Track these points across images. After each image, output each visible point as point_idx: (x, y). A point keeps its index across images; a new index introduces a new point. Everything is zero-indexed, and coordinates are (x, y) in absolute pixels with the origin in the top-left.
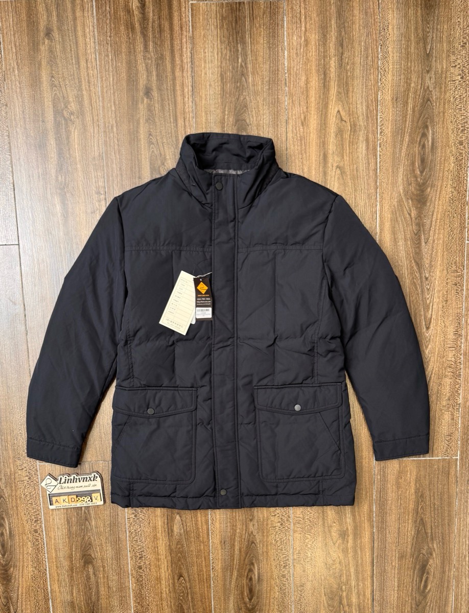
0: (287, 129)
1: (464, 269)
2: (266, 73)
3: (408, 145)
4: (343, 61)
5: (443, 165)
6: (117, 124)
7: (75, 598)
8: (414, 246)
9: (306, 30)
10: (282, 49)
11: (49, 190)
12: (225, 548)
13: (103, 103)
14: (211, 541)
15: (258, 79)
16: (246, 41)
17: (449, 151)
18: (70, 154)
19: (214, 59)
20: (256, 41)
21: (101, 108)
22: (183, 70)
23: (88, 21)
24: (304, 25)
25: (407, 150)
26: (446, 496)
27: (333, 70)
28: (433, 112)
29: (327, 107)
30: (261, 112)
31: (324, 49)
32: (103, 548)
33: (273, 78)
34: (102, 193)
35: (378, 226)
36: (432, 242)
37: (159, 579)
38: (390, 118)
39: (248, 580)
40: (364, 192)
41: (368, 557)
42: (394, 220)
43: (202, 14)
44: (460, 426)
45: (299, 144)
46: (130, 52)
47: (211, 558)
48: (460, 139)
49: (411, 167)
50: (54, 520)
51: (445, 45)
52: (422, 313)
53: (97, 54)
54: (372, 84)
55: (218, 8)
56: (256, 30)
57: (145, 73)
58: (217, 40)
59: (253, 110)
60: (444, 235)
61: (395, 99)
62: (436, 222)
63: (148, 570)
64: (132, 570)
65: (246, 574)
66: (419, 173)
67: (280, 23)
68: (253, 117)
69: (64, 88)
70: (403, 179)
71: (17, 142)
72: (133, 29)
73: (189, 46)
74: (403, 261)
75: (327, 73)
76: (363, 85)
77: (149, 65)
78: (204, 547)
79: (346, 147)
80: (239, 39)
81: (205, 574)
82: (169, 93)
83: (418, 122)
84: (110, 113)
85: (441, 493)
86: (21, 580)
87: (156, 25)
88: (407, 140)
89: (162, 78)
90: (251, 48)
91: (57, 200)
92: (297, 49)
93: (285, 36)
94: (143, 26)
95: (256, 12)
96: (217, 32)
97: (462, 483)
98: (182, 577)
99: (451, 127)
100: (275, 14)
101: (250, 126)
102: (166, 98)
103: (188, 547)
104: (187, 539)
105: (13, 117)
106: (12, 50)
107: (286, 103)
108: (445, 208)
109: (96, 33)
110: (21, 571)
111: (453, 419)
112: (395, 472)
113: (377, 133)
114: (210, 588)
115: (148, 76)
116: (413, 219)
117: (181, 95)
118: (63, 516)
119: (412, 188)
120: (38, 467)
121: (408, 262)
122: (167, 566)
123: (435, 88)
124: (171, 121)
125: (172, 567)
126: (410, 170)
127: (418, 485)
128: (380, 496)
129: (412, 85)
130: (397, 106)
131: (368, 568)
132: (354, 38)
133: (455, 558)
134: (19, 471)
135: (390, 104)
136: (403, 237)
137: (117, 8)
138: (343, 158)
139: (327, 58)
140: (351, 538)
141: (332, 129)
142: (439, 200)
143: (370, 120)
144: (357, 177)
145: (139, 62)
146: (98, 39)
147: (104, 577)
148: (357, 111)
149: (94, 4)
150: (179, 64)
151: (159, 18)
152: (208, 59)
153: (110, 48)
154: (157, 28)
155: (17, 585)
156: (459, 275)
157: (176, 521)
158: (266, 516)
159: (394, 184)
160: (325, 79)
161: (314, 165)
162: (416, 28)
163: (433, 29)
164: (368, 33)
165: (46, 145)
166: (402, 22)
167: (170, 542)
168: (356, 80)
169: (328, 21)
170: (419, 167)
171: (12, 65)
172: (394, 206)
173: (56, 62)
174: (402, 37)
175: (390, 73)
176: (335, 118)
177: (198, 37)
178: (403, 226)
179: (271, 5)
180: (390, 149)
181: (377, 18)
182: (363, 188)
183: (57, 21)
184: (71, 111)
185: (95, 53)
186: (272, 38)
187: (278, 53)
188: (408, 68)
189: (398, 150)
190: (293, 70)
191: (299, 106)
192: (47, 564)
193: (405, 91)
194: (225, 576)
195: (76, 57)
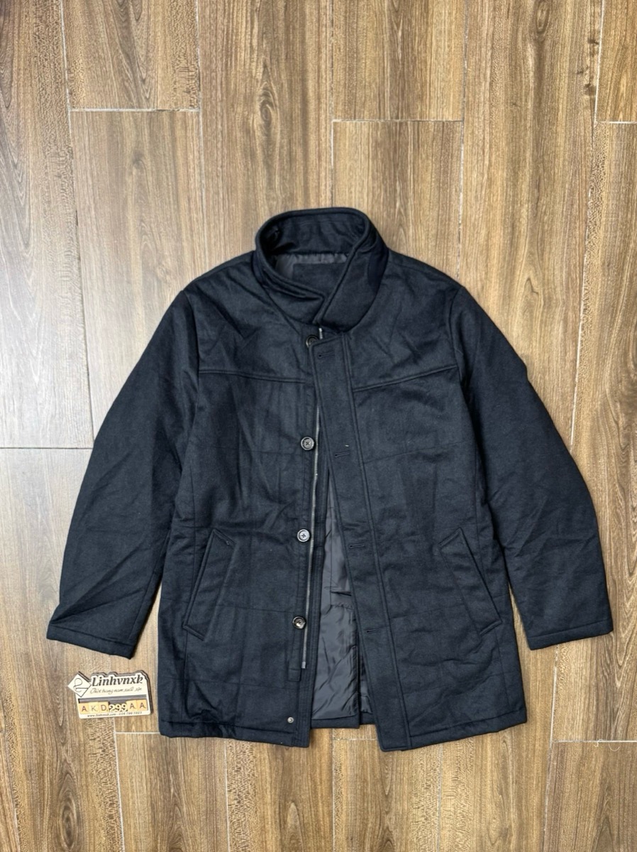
2: (432, 224)
3: (621, 327)
4: (539, 209)
8: (619, 465)
9: (490, 165)
10: (456, 191)
12: (352, 846)
13: (210, 260)
14: (334, 837)
15: (421, 232)
16: (407, 177)
19: (363, 201)
20: (422, 178)
23: (192, 143)
24: (488, 157)
25: (618, 336)
27: (524, 221)
29: (514, 273)
31: (514, 191)
32: (196, 840)
33: (441, 230)
38: (599, 291)
40: (558, 391)
42: (595, 430)
43: (349, 138)
46: (248, 189)
49: (622, 359)
50: (134, 803)
52: (625, 554)
53: (204, 190)
54: (576, 243)
55: (371, 130)
56: (422, 163)
58: (368, 175)
61: (606, 264)
66: (632, 366)
67: (456, 153)
69: (157, 237)
70: (610, 375)
71: (93, 310)
72: (253, 155)
73: (329, 182)
74: (603, 485)
75: (516, 226)
76: (564, 243)
77: (274, 208)
78: (325, 844)
79: (536, 329)
80: (397, 174)
85: (634, 786)
87: (285, 153)
88: (619, 321)
90: (414, 188)
92: (476, 192)
93: (462, 172)
94: (268, 154)
95: (422, 137)
96: (368, 164)
100: (449, 140)
103: (305, 842)
104: (304, 834)
106: (87, 181)
107: (458, 267)
109: (203, 160)
112: (577, 757)
113: (580, 310)
116: (621, 429)
118: (145, 799)
119: (623, 387)
120: (115, 737)
121: (610, 486)
126: (621, 363)
127: (604, 774)
129: (632, 245)
130: (609, 274)
132: (556, 178)
134: (91, 742)
135: (600, 270)
136: (606, 452)
137: (232, 127)
138: (532, 344)
139: (517, 204)
141: (518, 304)
143: (571, 293)
144: (549, 371)
145: (260, 203)
146: (205, 169)
148: (554, 280)
149: (201, 119)
151: (290, 142)
152: (355, 202)
153: (221, 182)
154: (286, 155)
157: (290, 810)
158: (406, 809)
160: (513, 233)
164: (576, 171)
165: (132, 315)
166: (623, 157)
167: (282, 836)
168: (554, 237)
169: (522, 153)
170: (633, 358)
171: (87, 202)
172: (596, 411)
173: (147, 199)
174: (621, 178)
175: (602, 227)
176: (523, 289)
177: (342, 170)
178: (607, 437)
179: (443, 127)
180: (595, 333)
181: (589, 150)
182: (556, 386)
183: (150, 143)
184: (166, 269)
185: (201, 190)
186: (444, 174)
187: (450, 196)
188: (626, 221)
189: (606, 335)
190: (470, 220)
191: (476, 271)
193: (620, 254)
195: (175, 194)
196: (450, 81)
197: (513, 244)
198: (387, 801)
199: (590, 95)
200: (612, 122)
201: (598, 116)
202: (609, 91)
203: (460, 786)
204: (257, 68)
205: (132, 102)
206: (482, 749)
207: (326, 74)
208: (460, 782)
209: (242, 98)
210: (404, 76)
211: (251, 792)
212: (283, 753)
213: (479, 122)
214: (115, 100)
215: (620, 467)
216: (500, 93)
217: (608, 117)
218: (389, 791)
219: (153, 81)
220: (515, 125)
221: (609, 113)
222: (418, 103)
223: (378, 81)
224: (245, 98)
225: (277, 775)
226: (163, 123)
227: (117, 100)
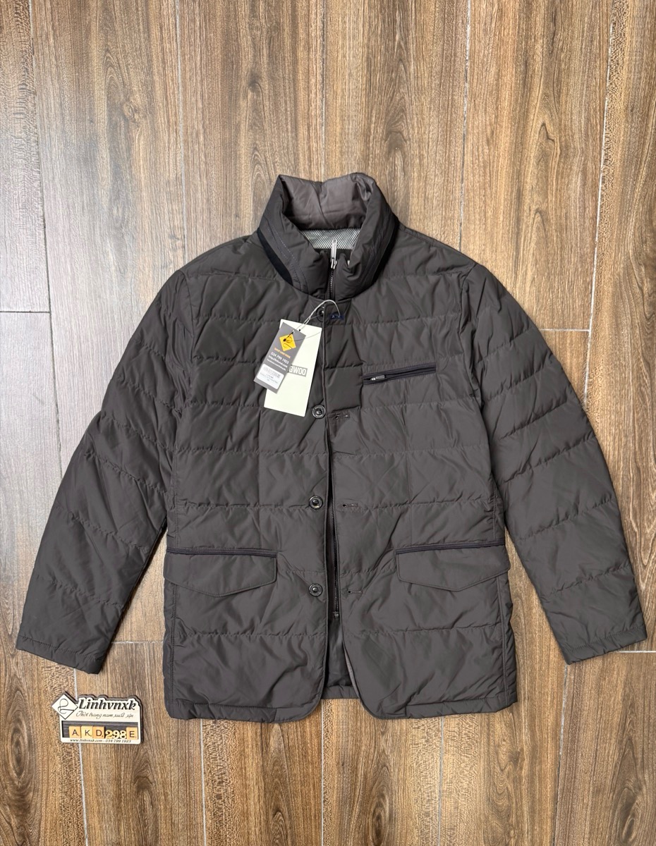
0: (464, 148)
2: (436, 60)
3: (646, 181)
4: (556, 45)
6: (205, 130)
7: (123, 838)
8: (644, 337)
10: (463, 22)
11: (98, 229)
12: (344, 772)
13: (184, 96)
14: (323, 762)
15: (424, 68)
16: (409, 6)
18: (131, 174)
19: (359, 33)
20: (424, 8)
21: (181, 104)
22: (309, 49)
25: (643, 190)
27: (538, 58)
29: (527, 116)
30: (427, 120)
31: (527, 25)
32: (165, 767)
33: (446, 68)
34: (180, 237)
35: (592, 303)
37: (245, 814)
38: (621, 139)
39: (375, 818)
40: (575, 251)
42: (617, 297)
45: (481, 172)
46: (228, 17)
47: (323, 786)
49: (648, 216)
53: (178, 17)
54: (596, 83)
57: (251, 51)
59: (415, 116)
61: (630, 109)
63: (230, 801)
64: (207, 801)
65: (372, 810)
68: (413, 128)
69: (124, 69)
70: (634, 234)
71: (51, 152)
73: (320, 10)
74: (627, 359)
75: (530, 64)
76: (583, 84)
77: (258, 39)
78: (313, 770)
79: (552, 181)
80: (397, 3)
81: (313, 809)
82: (287, 84)
84: (195, 112)
86: (43, 810)
88: (645, 173)
89: (276, 59)
90: (416, 19)
91: (110, 246)
92: (485, 24)
98: (280, 811)
101: (408, 142)
102: (282, 91)
103: (291, 769)
105: (45, 111)
106: (45, 4)
107: (465, 108)
110: (44, 798)
112: (596, 670)
113: (600, 161)
114: (320, 828)
115: (255, 56)
116: (646, 295)
117: (304, 89)
119: (648, 249)
122: (259, 796)
124: (287, 129)
125: (265, 797)
126: (647, 220)
127: (628, 689)
128: (572, 703)
130: (633, 120)
132: (575, 10)
135: (622, 115)
136: (629, 322)
138: (547, 197)
139: (531, 39)
140: (526, 763)
141: (532, 152)
143: (591, 141)
144: (566, 229)
145: (242, 32)
147: (165, 808)
148: (571, 125)
150: (304, 39)
152: (350, 33)
153: (198, 8)
155: (38, 818)
157: (274, 731)
158: (405, 729)
159: (621, 240)
160: (527, 72)
161: (502, 207)
165: (95, 159)
167: (263, 762)
168: (573, 77)
171: (45, 28)
172: (619, 275)
173: (114, 26)
174: (646, 12)
175: (625, 67)
176: (538, 135)
178: (630, 305)
180: (618, 188)
182: (574, 245)
184: (135, 107)
185: (175, 16)
187: (456, 29)
189: (630, 189)
190: (479, 56)
191: (485, 114)
192: (83, 789)
193: (645, 97)
194: (342, 812)
195: (145, 20)
215: (644, 339)
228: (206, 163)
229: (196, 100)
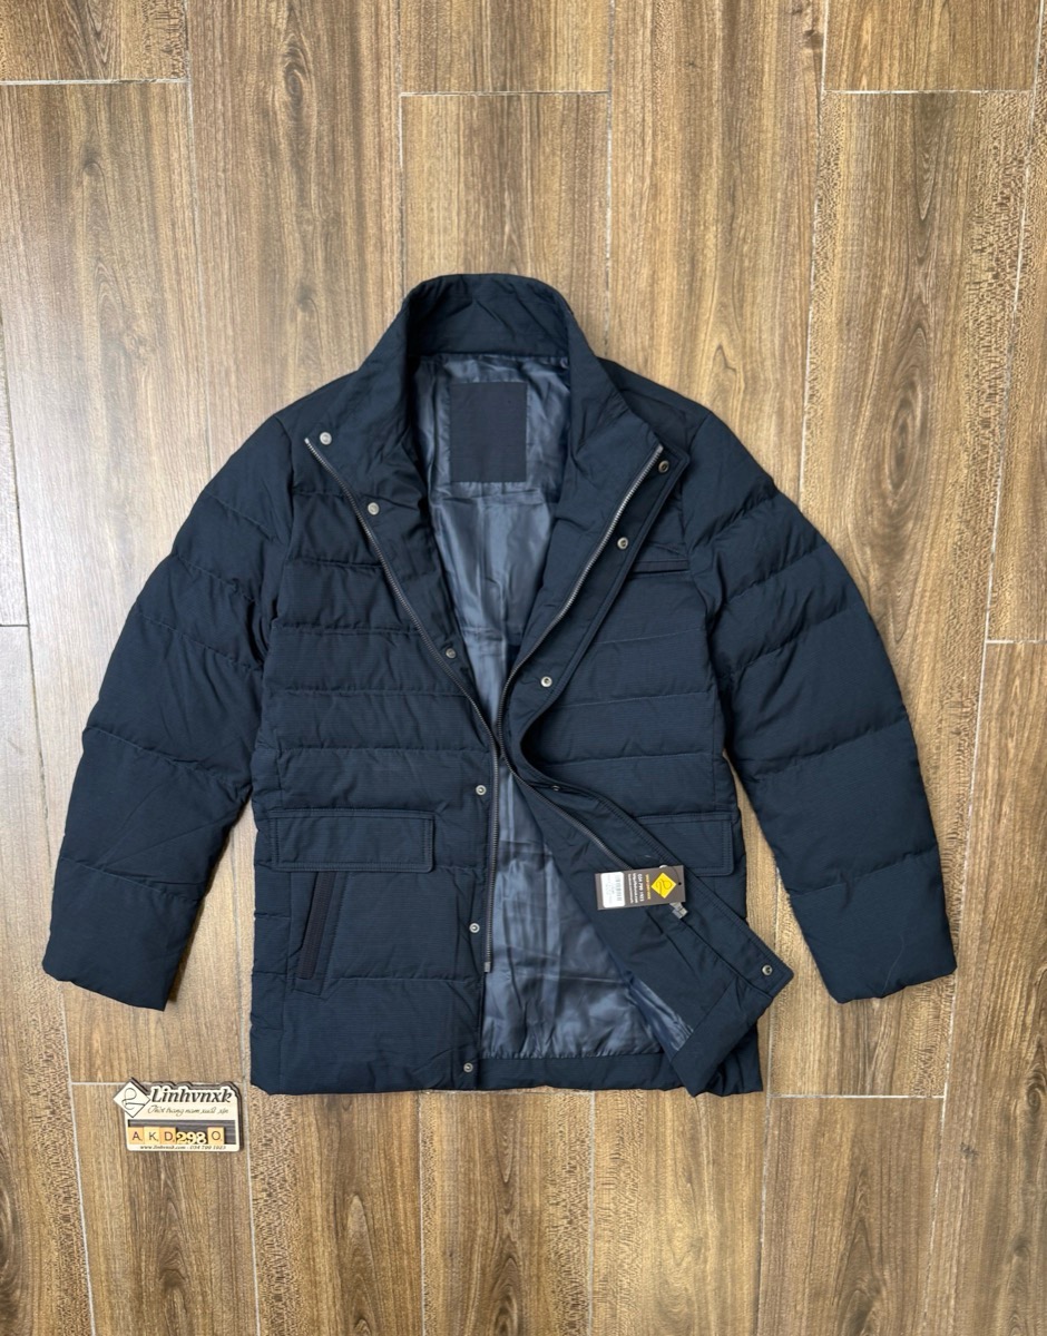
1: (977, 701)
2: (563, 259)
3: (870, 424)
4: (735, 233)
5: (943, 472)
6: (238, 367)
9: (654, 163)
10: (600, 205)
11: (92, 509)
12: (452, 1266)
13: (208, 320)
14: (423, 1252)
15: (546, 272)
16: (521, 184)
17: (958, 440)
18: (136, 431)
19: (451, 224)
20: (545, 186)
21: (205, 333)
22: (382, 249)
23: (176, 134)
24: (650, 150)
25: (866, 437)
26: (914, 1175)
27: (710, 253)
28: (927, 353)
29: (696, 337)
31: (693, 205)
32: (202, 1256)
33: (578, 269)
36: (910, 639)
37: (315, 1323)
38: (834, 365)
39: (498, 1329)
41: (746, 1292)
43: (427, 121)
44: (951, 1032)
46: (268, 207)
47: (424, 1285)
48: (985, 415)
49: (874, 476)
50: (103, 1197)
51: (962, 200)
53: (196, 209)
54: (796, 286)
55: (462, 108)
56: (545, 160)
57: (300, 254)
58: (459, 182)
60: (937, 626)
61: (845, 322)
62: (922, 597)
63: (294, 1303)
64: (261, 1303)
65: (494, 1318)
66: (890, 487)
67: (599, 145)
69: (123, 286)
70: (855, 502)
71: (24, 403)
72: (274, 153)
73: (397, 194)
75: (698, 261)
76: (775, 288)
77: (309, 237)
78: (409, 1262)
80: (506, 180)
81: (410, 1316)
82: (352, 301)
83: (893, 375)
84: (223, 342)
85: (904, 1169)
86: (36, 1315)
87: (326, 147)
88: (867, 414)
89: (336, 265)
90: (532, 202)
91: (108, 532)
92: (633, 207)
93: (609, 175)
94: (298, 149)
95: (545, 120)
96: (459, 164)
97: (949, 1150)
98: (364, 1319)
99: (964, 386)
100: (587, 124)
102: (345, 309)
103: (377, 1260)
104: (375, 1246)
105: (15, 346)
106: (11, 197)
107: (606, 328)
108: (943, 566)
109: (193, 161)
110: (36, 1298)
111: (937, 1017)
112: (811, 1122)
113: (803, 398)
115: (305, 261)
116: (872, 588)
117: (377, 305)
118: (120, 1189)
119: (874, 522)
120: (70, 1090)
122: (334, 1297)
123: (934, 298)
124: (354, 362)
125: (343, 1299)
126: (872, 481)
127: (857, 1150)
128: (777, 1170)
129: (885, 291)
130: (849, 338)
131: (747, 1315)
132: (761, 182)
133: (927, 1300)
134: (32, 1098)
135: (835, 331)
139: (699, 226)
140: (712, 1255)
141: (704, 387)
142: (932, 548)
143: (789, 369)
145: (288, 228)
146: (198, 175)
147: (204, 1313)
148: (760, 348)
149: (190, 95)
150: (374, 235)
151: (333, 129)
152: (438, 224)
153: (224, 196)
154: (327, 152)
155: (29, 1324)
156: (967, 713)
157: (353, 1208)
158: (538, 1205)
159: (833, 510)
160: (692, 273)
162: (900, 160)
163: (938, 163)
164: (793, 172)
165: (85, 411)
166: (869, 147)
167: (339, 1250)
168: (761, 279)
169: (705, 143)
170: (891, 474)
171: (12, 231)
173: (107, 225)
174: (866, 182)
175: (838, 262)
176: (711, 363)
177: (417, 174)
179: (578, 102)
180: (829, 435)
181: (813, 137)
183: (110, 134)
184: (139, 336)
185: (192, 208)
186: (580, 179)
187: (591, 215)
188: (876, 252)
189: (847, 437)
190: (625, 252)
191: (635, 334)
192: (89, 1285)
193: (867, 304)
194: (451, 1321)
195: (151, 214)
196: (587, 28)
197: (693, 291)
198: (507, 1192)
199: (813, 48)
200: (849, 92)
201: (826, 82)
202: (845, 41)
203: (623, 1168)
204: (278, 11)
205: (81, 68)
206: (658, 1107)
207: (389, 19)
208: (624, 1162)
209: (255, 59)
210: (513, 21)
211: (289, 1178)
212: (339, 1115)
213: (635, 94)
214: (52, 66)
216: (668, 48)
217: (843, 84)
218: (510, 1177)
219: (113, 36)
220: (693, 97)
221: (844, 76)
222: (537, 64)
223: (471, 29)
224: (260, 59)
225: (331, 1151)
226: (129, 101)
227: (57, 67)
228: (240, 413)
229: (225, 326)
